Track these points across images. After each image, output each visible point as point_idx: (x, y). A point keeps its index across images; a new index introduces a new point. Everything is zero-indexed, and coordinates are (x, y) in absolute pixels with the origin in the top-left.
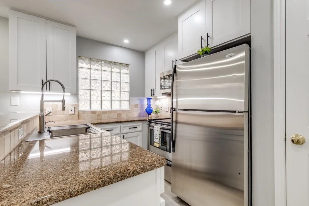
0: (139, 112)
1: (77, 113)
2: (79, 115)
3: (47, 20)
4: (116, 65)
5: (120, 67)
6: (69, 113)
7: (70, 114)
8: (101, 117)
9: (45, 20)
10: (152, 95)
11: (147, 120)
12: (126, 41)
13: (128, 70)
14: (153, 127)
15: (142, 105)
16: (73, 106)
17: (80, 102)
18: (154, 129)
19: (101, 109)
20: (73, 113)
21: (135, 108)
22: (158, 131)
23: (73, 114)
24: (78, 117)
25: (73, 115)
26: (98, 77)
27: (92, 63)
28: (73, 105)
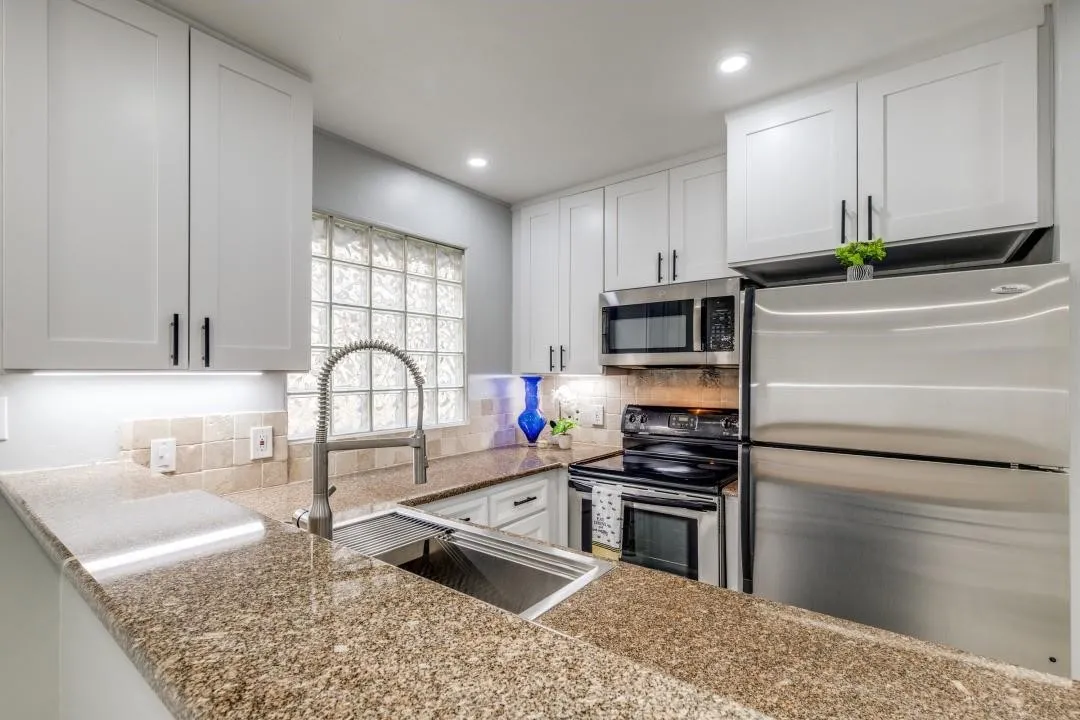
0: (496, 430)
1: (282, 455)
2: (289, 461)
3: (192, 29)
4: (423, 249)
5: (432, 257)
6: (252, 457)
7: (255, 460)
8: (373, 460)
9: (186, 26)
10: (551, 367)
11: (565, 464)
12: (477, 163)
13: (458, 268)
14: (589, 490)
15: (505, 403)
16: (265, 424)
17: (291, 402)
18: (594, 497)
19: (371, 430)
20: (268, 453)
21: (483, 414)
22: (613, 506)
23: (266, 460)
24: (288, 472)
25: (268, 464)
26: (356, 296)
27: (338, 235)
28: (267, 419)
